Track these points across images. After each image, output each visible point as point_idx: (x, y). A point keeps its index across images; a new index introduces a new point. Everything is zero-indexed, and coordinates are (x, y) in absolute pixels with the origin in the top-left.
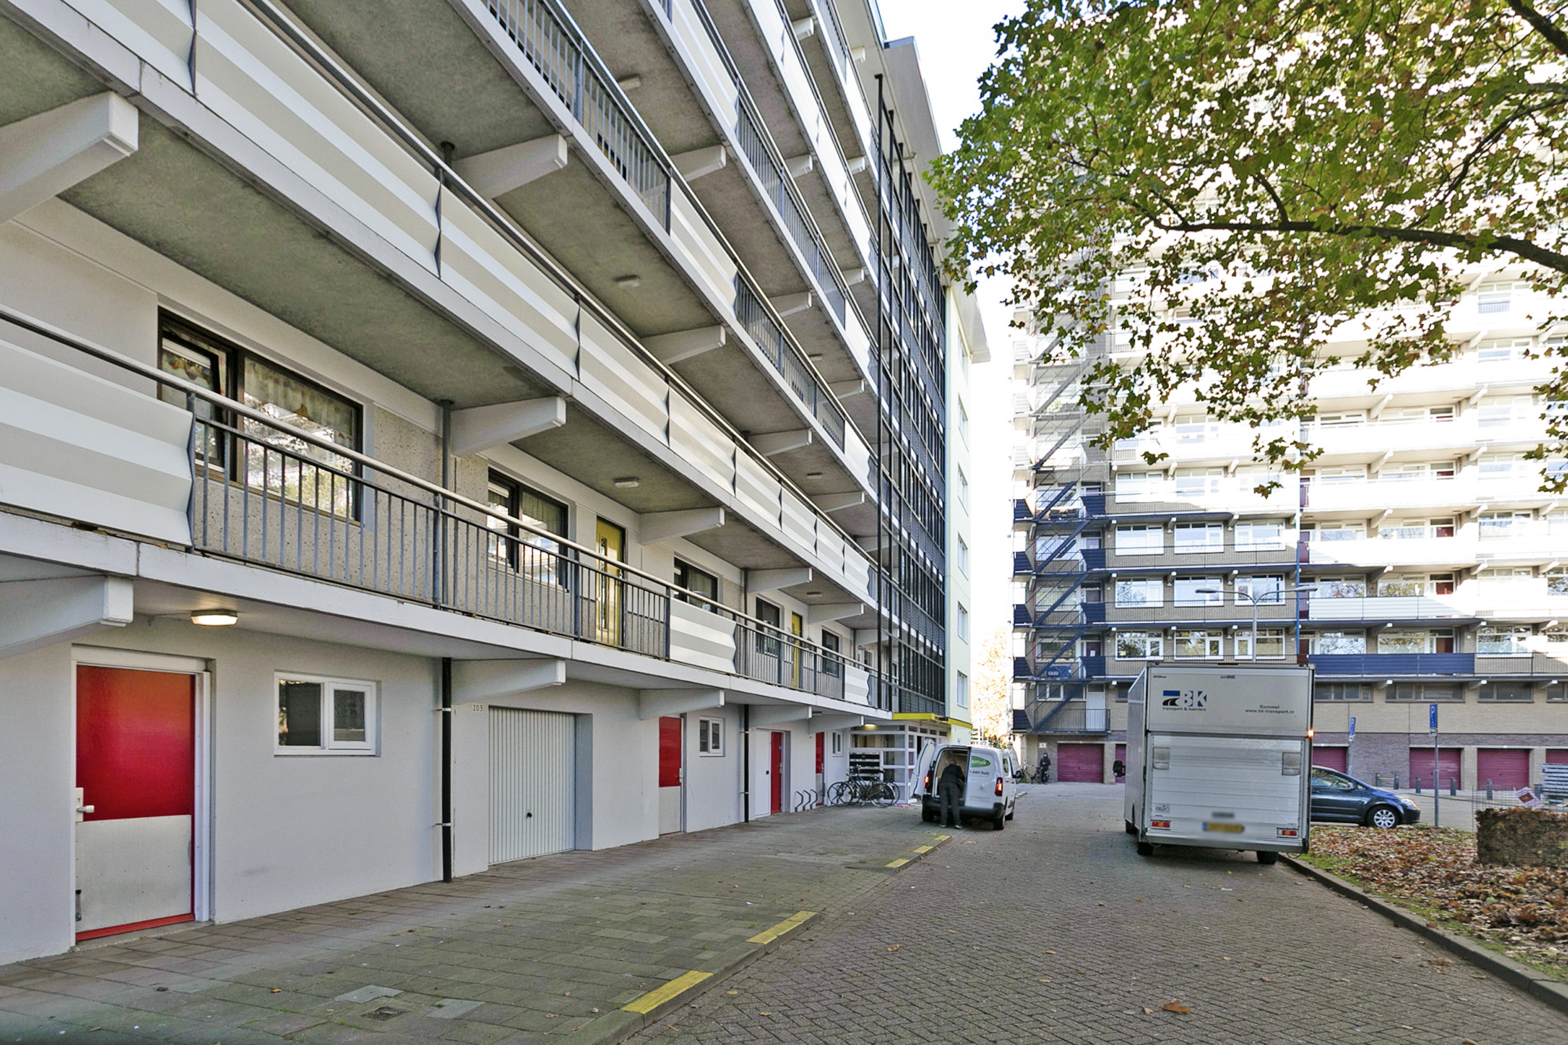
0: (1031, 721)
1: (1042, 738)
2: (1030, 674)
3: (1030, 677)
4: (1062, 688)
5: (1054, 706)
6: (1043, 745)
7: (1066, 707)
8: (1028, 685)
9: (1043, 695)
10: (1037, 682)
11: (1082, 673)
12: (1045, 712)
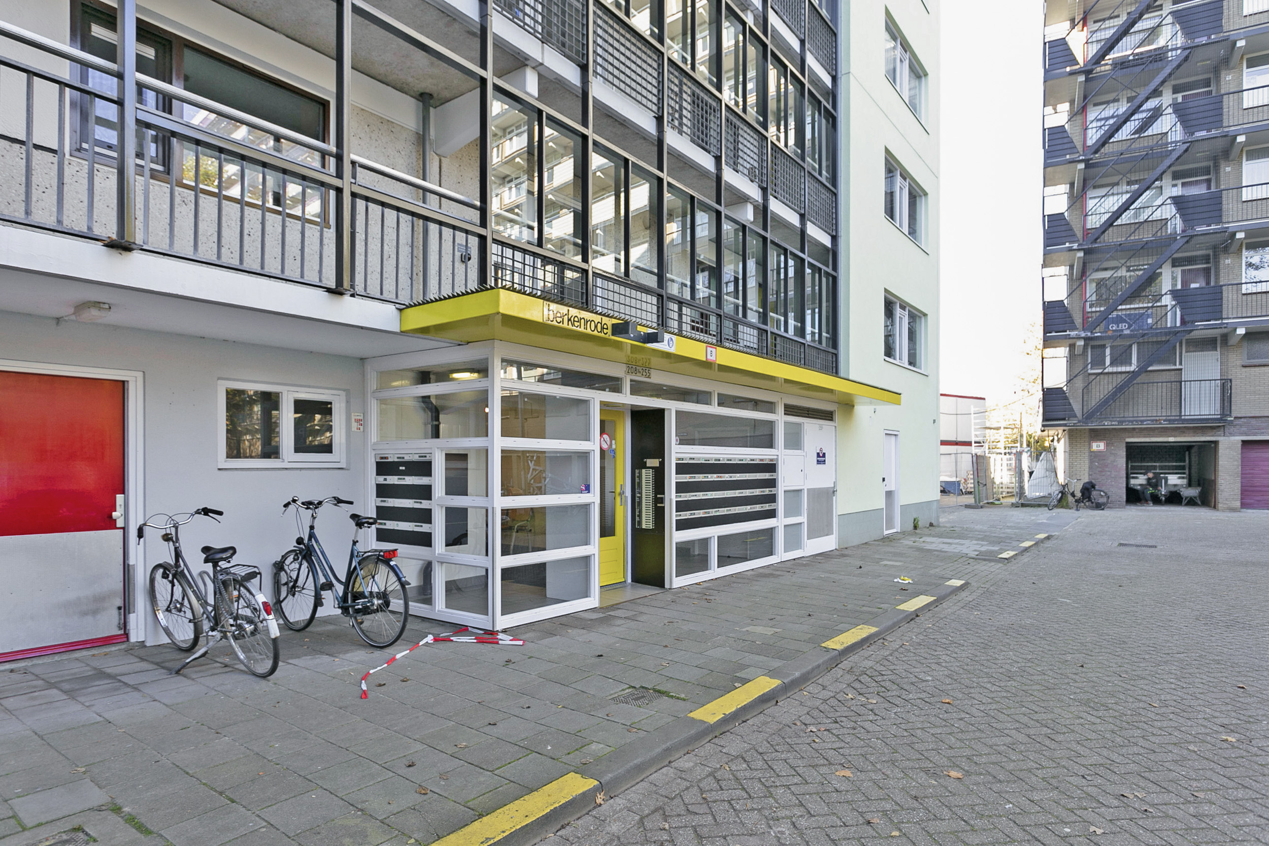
0: (1077, 407)
1: (1096, 435)
2: (1074, 328)
3: (1073, 333)
4: (1134, 349)
5: (1120, 378)
6: (1099, 446)
7: (1142, 378)
8: (1072, 347)
9: (1099, 361)
10: (1086, 339)
11: (1173, 319)
12: (1101, 390)
